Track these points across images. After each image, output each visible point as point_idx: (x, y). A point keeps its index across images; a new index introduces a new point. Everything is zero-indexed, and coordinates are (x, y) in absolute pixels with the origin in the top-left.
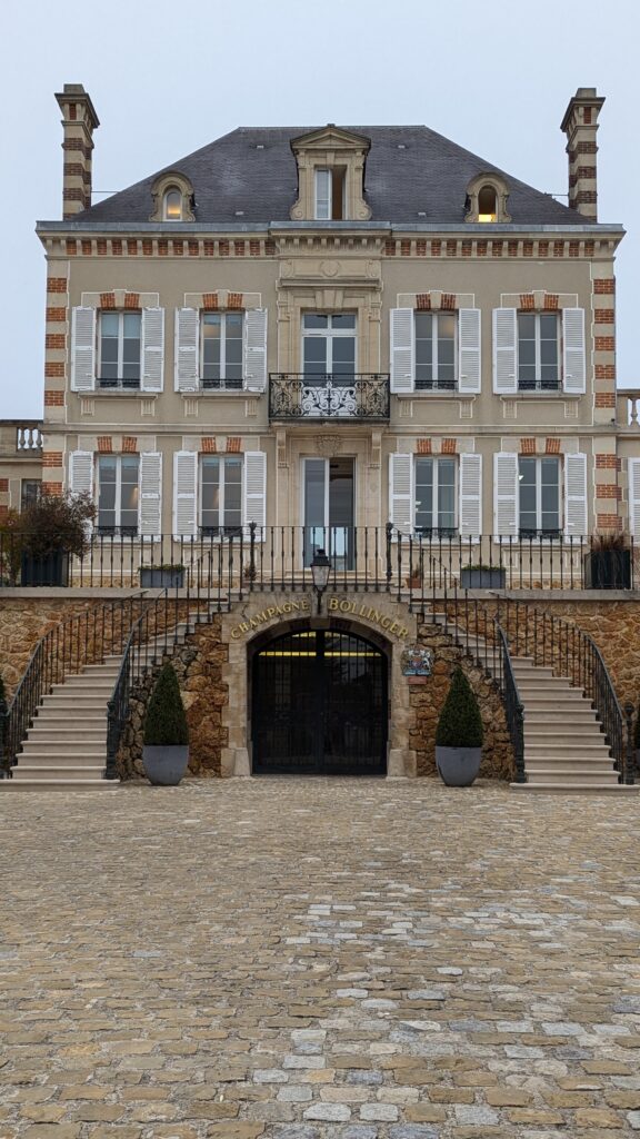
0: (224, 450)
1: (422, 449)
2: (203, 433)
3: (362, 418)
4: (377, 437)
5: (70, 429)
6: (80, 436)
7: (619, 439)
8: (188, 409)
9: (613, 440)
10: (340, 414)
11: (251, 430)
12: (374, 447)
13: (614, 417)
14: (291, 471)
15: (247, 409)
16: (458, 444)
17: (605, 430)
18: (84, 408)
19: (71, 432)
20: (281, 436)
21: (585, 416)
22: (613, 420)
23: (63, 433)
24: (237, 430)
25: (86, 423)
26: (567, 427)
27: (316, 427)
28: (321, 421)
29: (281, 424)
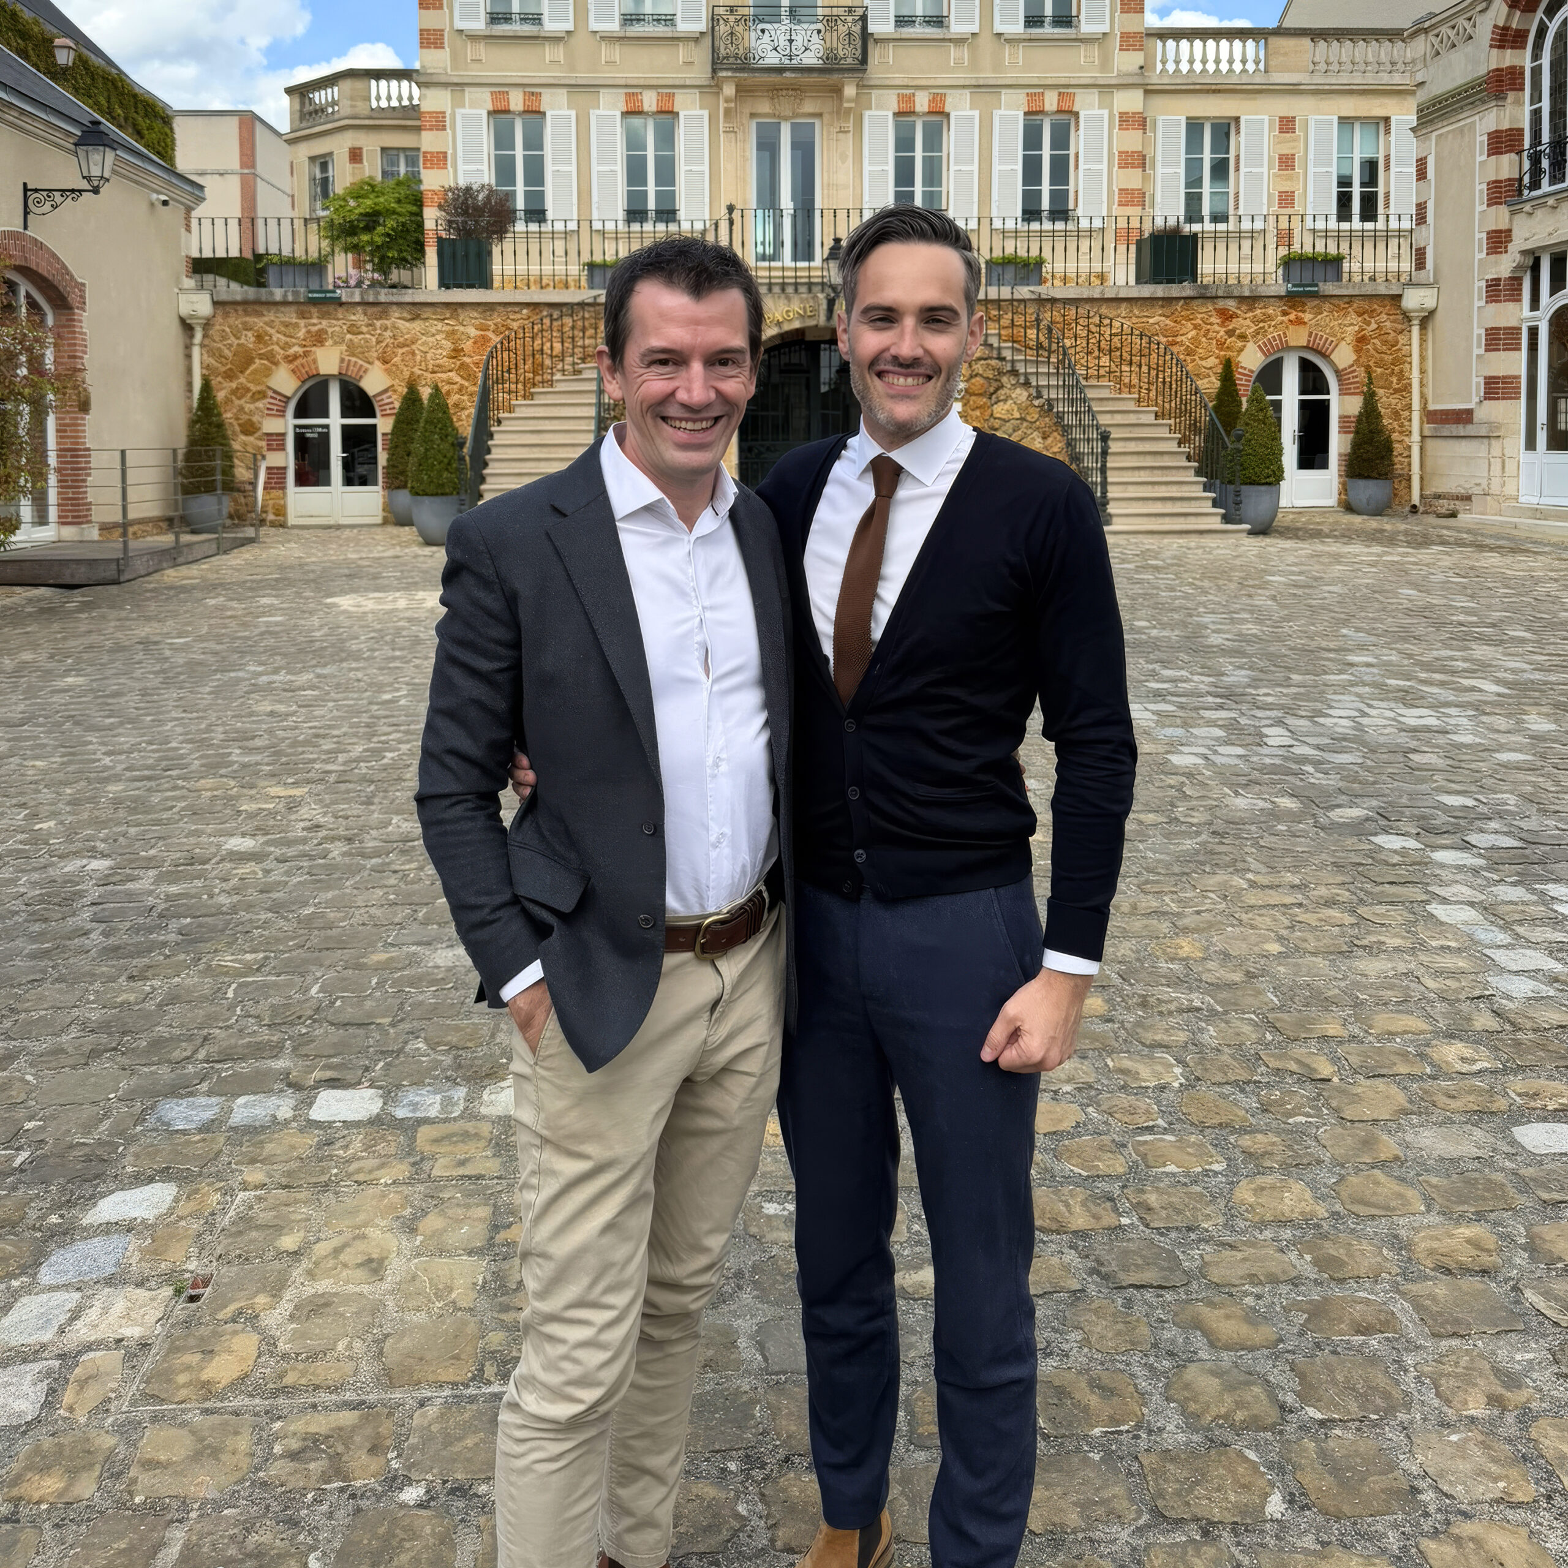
0: (654, 108)
1: (905, 107)
2: (626, 86)
3: (831, 66)
4: (850, 91)
5: (456, 80)
6: (467, 89)
7: (1147, 92)
8: (606, 52)
9: (1139, 94)
10: (805, 61)
11: (688, 83)
12: (846, 105)
13: (1142, 63)
14: (740, 136)
15: (682, 53)
16: (949, 100)
17: (1130, 81)
18: (471, 51)
19: (457, 84)
20: (729, 90)
21: (1105, 63)
22: (1142, 68)
23: (446, 85)
24: (670, 82)
25: (475, 73)
26: (1086, 77)
27: (774, 78)
28: (779, 70)
29: (730, 74)
